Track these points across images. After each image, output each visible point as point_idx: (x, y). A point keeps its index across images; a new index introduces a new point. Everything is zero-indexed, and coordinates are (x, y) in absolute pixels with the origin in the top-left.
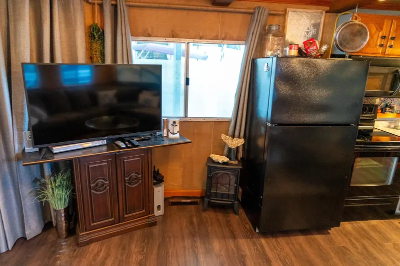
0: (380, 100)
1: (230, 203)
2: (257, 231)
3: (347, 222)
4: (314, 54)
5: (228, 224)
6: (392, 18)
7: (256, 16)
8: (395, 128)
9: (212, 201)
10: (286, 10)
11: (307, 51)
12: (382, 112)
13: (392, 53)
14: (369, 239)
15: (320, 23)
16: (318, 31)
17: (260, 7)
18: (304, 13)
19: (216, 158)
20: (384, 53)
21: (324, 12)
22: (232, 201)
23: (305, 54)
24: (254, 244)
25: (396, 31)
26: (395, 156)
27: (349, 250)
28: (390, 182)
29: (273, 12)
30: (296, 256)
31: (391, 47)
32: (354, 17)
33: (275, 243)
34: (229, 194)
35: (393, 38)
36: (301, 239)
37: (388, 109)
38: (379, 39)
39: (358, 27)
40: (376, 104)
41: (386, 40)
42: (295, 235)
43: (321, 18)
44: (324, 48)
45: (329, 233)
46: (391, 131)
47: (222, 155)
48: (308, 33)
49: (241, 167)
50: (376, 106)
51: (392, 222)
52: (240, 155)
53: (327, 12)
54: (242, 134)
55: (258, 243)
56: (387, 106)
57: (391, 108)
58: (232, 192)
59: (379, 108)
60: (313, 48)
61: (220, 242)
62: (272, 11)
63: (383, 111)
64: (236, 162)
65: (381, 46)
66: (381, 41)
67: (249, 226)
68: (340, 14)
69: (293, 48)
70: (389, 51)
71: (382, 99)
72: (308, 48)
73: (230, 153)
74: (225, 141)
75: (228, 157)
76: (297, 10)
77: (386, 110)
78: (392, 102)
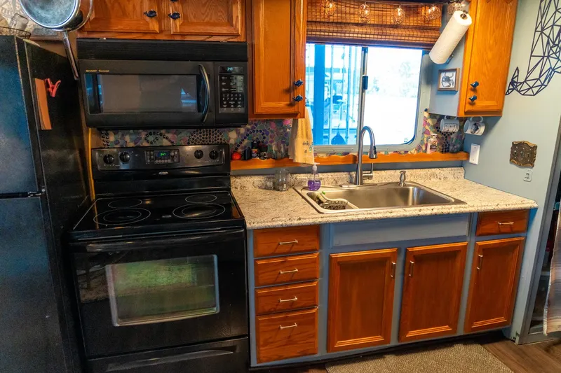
12: (242, 159)
31: (175, 16)
37: (254, 150)
50: (231, 147)
56: (254, 145)
57: (264, 148)
59: (237, 150)
70: (176, 26)
71: (243, 130)
77: (251, 153)
78: (264, 138)
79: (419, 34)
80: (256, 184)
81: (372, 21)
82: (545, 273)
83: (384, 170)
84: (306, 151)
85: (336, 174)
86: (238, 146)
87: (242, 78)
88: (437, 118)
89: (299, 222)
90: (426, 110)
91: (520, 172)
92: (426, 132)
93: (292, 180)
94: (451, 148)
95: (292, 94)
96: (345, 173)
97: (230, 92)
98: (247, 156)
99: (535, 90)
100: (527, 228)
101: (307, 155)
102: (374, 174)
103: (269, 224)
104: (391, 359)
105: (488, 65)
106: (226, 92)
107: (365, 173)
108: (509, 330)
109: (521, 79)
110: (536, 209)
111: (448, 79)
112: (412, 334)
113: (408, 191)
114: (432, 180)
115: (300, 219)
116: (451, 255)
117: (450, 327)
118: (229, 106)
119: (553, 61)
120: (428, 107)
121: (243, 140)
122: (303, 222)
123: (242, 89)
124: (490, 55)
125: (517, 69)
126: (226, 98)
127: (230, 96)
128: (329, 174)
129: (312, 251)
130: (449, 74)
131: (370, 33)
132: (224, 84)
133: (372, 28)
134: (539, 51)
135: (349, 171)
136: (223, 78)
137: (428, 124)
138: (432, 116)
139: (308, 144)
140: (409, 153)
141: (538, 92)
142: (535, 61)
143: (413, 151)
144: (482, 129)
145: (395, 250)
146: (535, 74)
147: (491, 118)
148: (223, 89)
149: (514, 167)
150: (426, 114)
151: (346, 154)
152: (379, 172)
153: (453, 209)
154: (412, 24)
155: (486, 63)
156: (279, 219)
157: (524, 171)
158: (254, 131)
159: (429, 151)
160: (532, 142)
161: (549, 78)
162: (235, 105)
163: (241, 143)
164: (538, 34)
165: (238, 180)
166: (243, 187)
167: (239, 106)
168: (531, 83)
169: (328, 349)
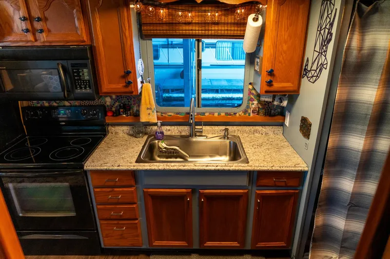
31: (39, 31)
35: (38, 20)
56: (120, 107)
77: (119, 111)
78: (129, 102)
79: (236, 28)
80: (125, 131)
81: (196, 20)
83: (217, 125)
84: (149, 114)
85: (181, 127)
86: (113, 106)
87: (87, 70)
89: (118, 168)
90: (250, 84)
92: (251, 100)
93: (149, 130)
94: (273, 111)
95: (126, 79)
96: (188, 127)
97: (80, 79)
98: (117, 114)
100: (302, 184)
101: (150, 117)
103: (99, 168)
105: (284, 55)
106: (78, 80)
107: (197, 129)
109: (309, 69)
111: (258, 64)
112: (211, 244)
114: (255, 135)
115: (119, 166)
116: (236, 198)
117: (239, 243)
118: (81, 88)
119: (323, 58)
120: (252, 81)
121: (115, 103)
122: (121, 168)
123: (88, 77)
124: (285, 47)
125: (308, 58)
126: (78, 84)
127: (81, 82)
128: (176, 127)
129: (130, 186)
130: (258, 61)
131: (197, 30)
132: (75, 74)
133: (197, 25)
134: (318, 47)
136: (75, 71)
137: (253, 94)
138: (254, 88)
139: (151, 109)
140: (237, 115)
141: (315, 81)
142: (316, 55)
143: (240, 113)
145: (189, 190)
146: (315, 66)
148: (76, 78)
149: (301, 136)
150: (251, 87)
151: (188, 114)
152: (213, 127)
154: (230, 21)
155: (281, 54)
156: (106, 165)
157: (304, 140)
158: (121, 97)
159: (251, 115)
160: (310, 119)
161: (321, 71)
162: (85, 88)
163: (114, 105)
164: (318, 32)
165: (112, 128)
166: (116, 133)
167: (88, 88)
168: (313, 73)
169: (150, 246)
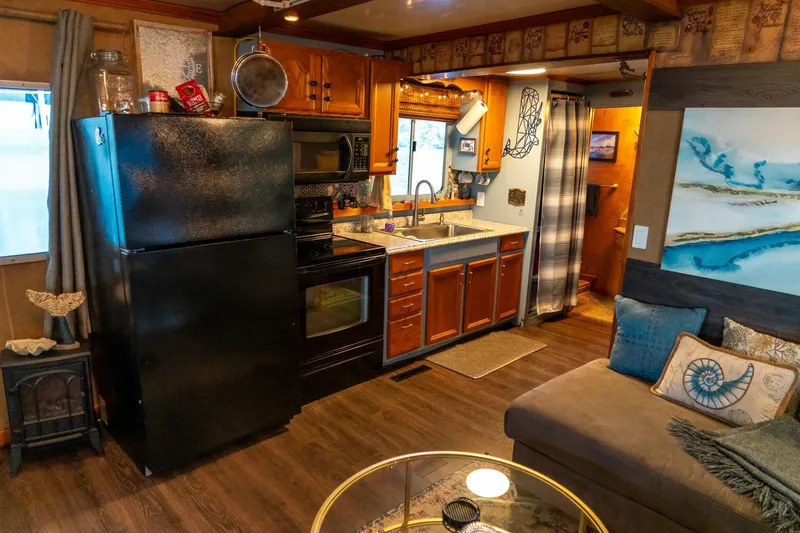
0: (334, 187)
1: (80, 435)
2: (148, 473)
3: (315, 402)
4: (200, 109)
5: (81, 482)
6: (320, 53)
7: (63, 28)
8: (363, 231)
9: (31, 445)
10: (132, 22)
11: (186, 104)
12: (339, 208)
13: (332, 110)
14: (350, 418)
15: (206, 54)
16: (205, 67)
17: (68, 11)
18: (172, 32)
19: (22, 347)
20: (319, 109)
21: (210, 34)
22: (82, 432)
23: (185, 110)
24: (144, 500)
25: (330, 73)
26: (365, 275)
27: (320, 447)
28: (365, 318)
29: (104, 25)
30: (228, 491)
31: (327, 99)
32: (261, 47)
33: (188, 484)
34: (71, 419)
35: (328, 86)
36: (238, 457)
37: (347, 201)
38: (308, 87)
39: (268, 65)
40: (329, 194)
41: (318, 89)
42: (227, 455)
43: (206, 45)
44: (218, 99)
45: (287, 430)
46: (359, 237)
47: (38, 338)
48: (186, 71)
49: (88, 353)
50: (329, 199)
51: (379, 381)
52: (87, 329)
53: (214, 34)
54: (81, 282)
55: (152, 496)
56: (345, 197)
57: (353, 199)
58: (79, 412)
59: (335, 201)
60: (195, 99)
61: (60, 526)
62: (102, 21)
63: (342, 206)
64: (77, 345)
65: (313, 97)
66: (311, 91)
67: (130, 468)
68: (239, 40)
69: (157, 98)
70: (326, 106)
71: (337, 185)
72: (188, 99)
73: (56, 328)
74: (40, 305)
75: (52, 338)
76: (156, 25)
77: (344, 203)
82: (535, 277)
83: (429, 213)
86: (335, 197)
87: (367, 145)
88: (457, 173)
90: (449, 167)
91: (515, 209)
92: (450, 184)
95: (390, 157)
97: (360, 156)
99: (522, 155)
100: (524, 246)
102: (426, 216)
104: (459, 347)
106: (357, 156)
107: (420, 217)
108: (516, 318)
109: (512, 147)
110: (528, 232)
111: (468, 145)
112: (471, 326)
113: (448, 227)
116: (489, 267)
117: (489, 319)
118: (358, 166)
119: (532, 138)
120: (450, 165)
121: (337, 193)
123: (367, 154)
125: (509, 141)
126: (357, 161)
127: (360, 159)
129: (418, 269)
130: (469, 142)
132: (357, 150)
134: (522, 129)
135: (405, 216)
136: (357, 145)
137: (451, 178)
138: (453, 171)
140: (440, 200)
141: (524, 156)
142: (520, 136)
143: (442, 199)
144: (488, 180)
145: (458, 266)
146: (521, 145)
147: (492, 173)
148: (356, 154)
149: (511, 206)
150: (450, 170)
151: (403, 202)
153: (477, 236)
156: (403, 247)
157: (518, 208)
159: (453, 198)
160: (522, 189)
161: (530, 147)
162: (362, 166)
163: (336, 195)
164: (521, 119)
165: (337, 225)
167: (364, 166)
168: (519, 150)
169: (426, 344)
